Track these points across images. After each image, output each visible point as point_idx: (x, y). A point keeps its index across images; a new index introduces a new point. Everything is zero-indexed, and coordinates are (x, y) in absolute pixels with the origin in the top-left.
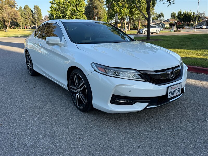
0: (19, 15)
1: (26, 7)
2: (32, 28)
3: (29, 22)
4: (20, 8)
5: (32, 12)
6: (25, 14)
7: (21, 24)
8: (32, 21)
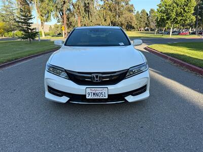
0: (134, 19)
1: (143, 11)
2: (145, 30)
3: (143, 24)
4: (138, 12)
5: (147, 15)
6: (140, 17)
7: (135, 26)
8: (146, 24)
